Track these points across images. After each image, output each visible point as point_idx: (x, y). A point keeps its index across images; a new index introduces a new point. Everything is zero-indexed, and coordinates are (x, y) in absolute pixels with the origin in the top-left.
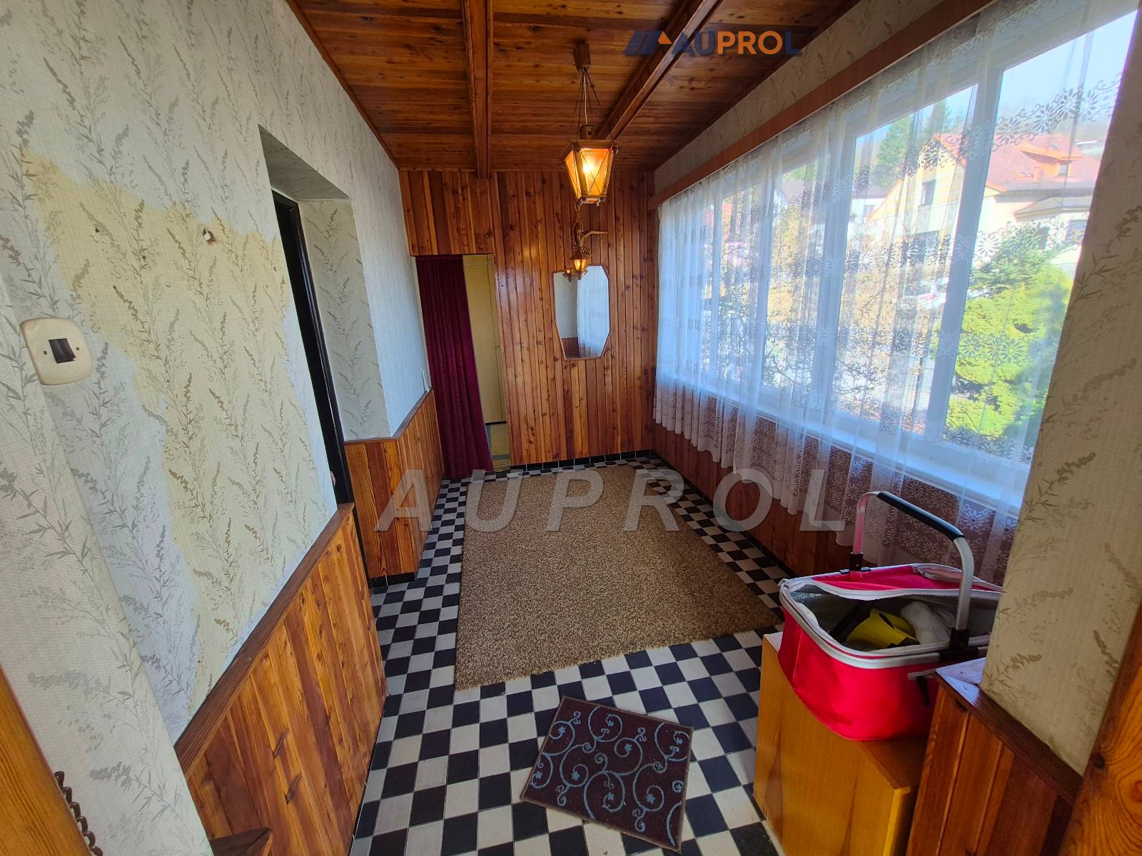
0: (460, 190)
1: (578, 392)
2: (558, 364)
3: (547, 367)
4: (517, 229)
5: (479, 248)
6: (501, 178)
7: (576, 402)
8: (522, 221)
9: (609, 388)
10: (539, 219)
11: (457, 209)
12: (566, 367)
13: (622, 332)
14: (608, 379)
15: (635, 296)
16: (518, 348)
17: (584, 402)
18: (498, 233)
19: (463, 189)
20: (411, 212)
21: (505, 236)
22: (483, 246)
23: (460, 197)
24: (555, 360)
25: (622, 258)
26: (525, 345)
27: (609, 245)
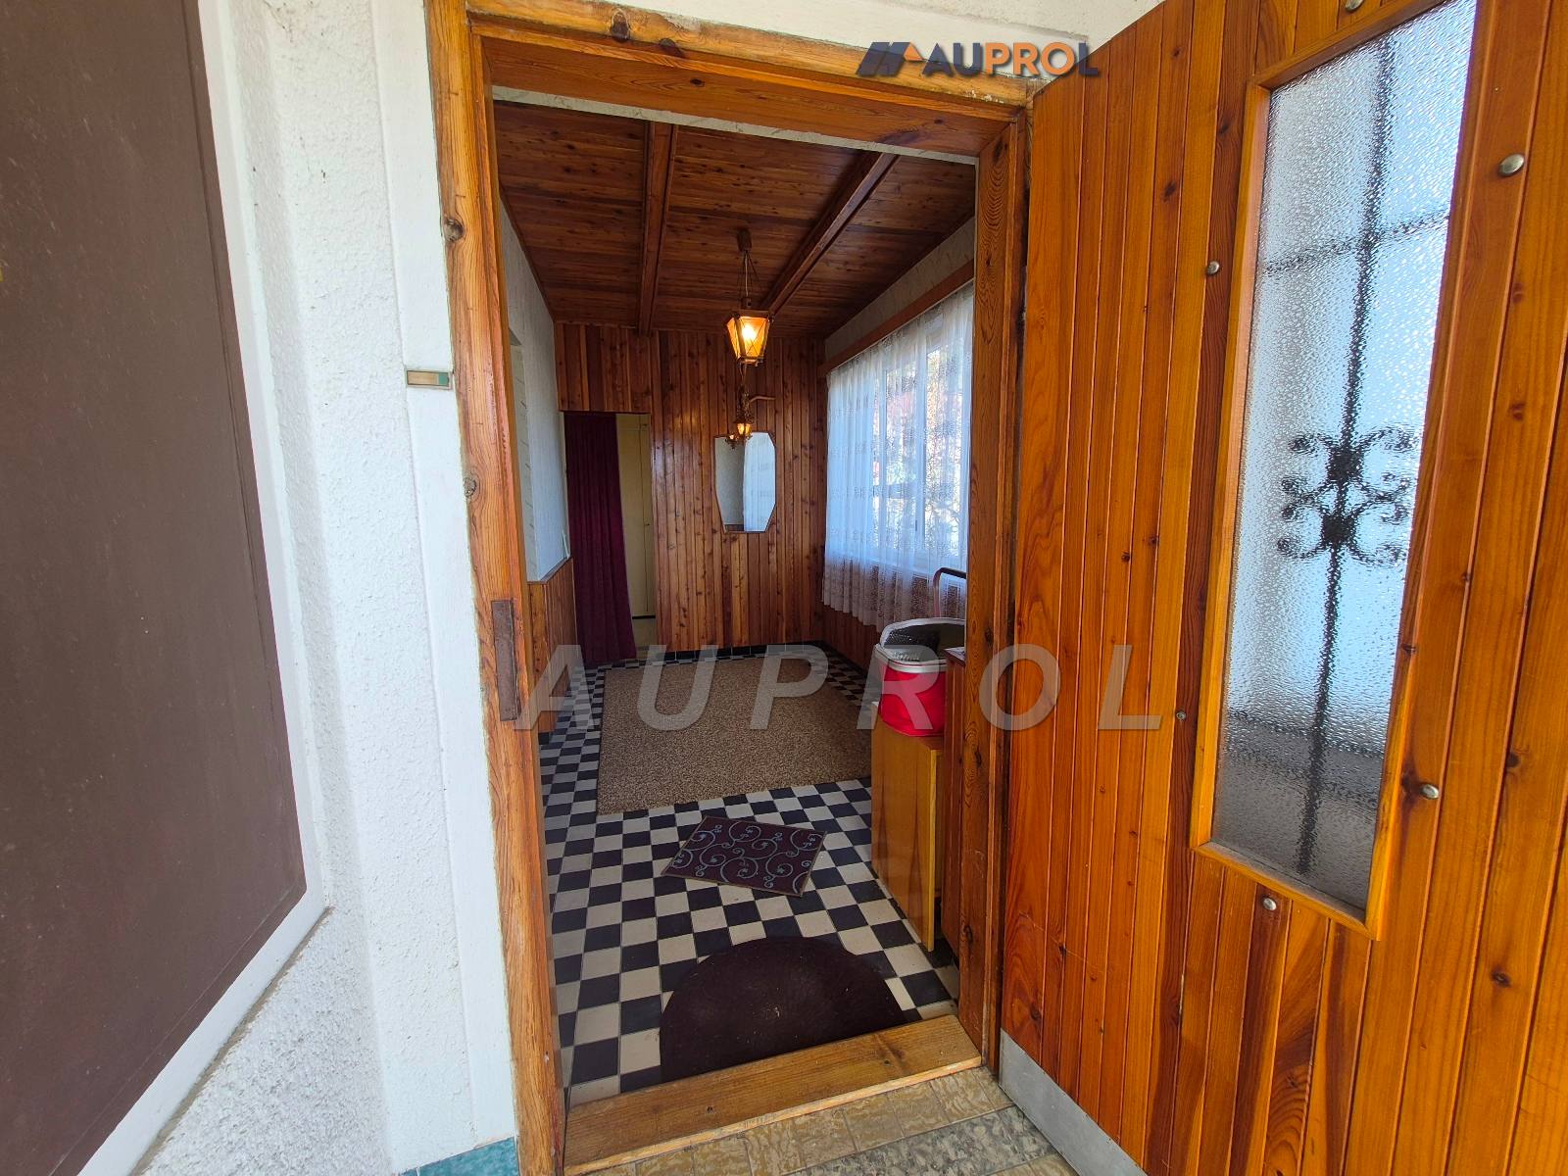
0: (618, 347)
1: (738, 570)
2: (717, 537)
3: (704, 540)
4: (677, 391)
5: (635, 406)
6: (663, 337)
7: (735, 581)
8: (683, 383)
9: (773, 567)
10: (702, 379)
11: (614, 365)
12: (725, 541)
13: (789, 506)
14: (773, 557)
15: (804, 467)
16: (672, 516)
17: (745, 582)
18: (657, 391)
19: (621, 345)
20: (564, 365)
21: (664, 395)
22: (639, 405)
23: (618, 353)
24: (714, 532)
25: (790, 426)
26: (681, 513)
27: (776, 412)
